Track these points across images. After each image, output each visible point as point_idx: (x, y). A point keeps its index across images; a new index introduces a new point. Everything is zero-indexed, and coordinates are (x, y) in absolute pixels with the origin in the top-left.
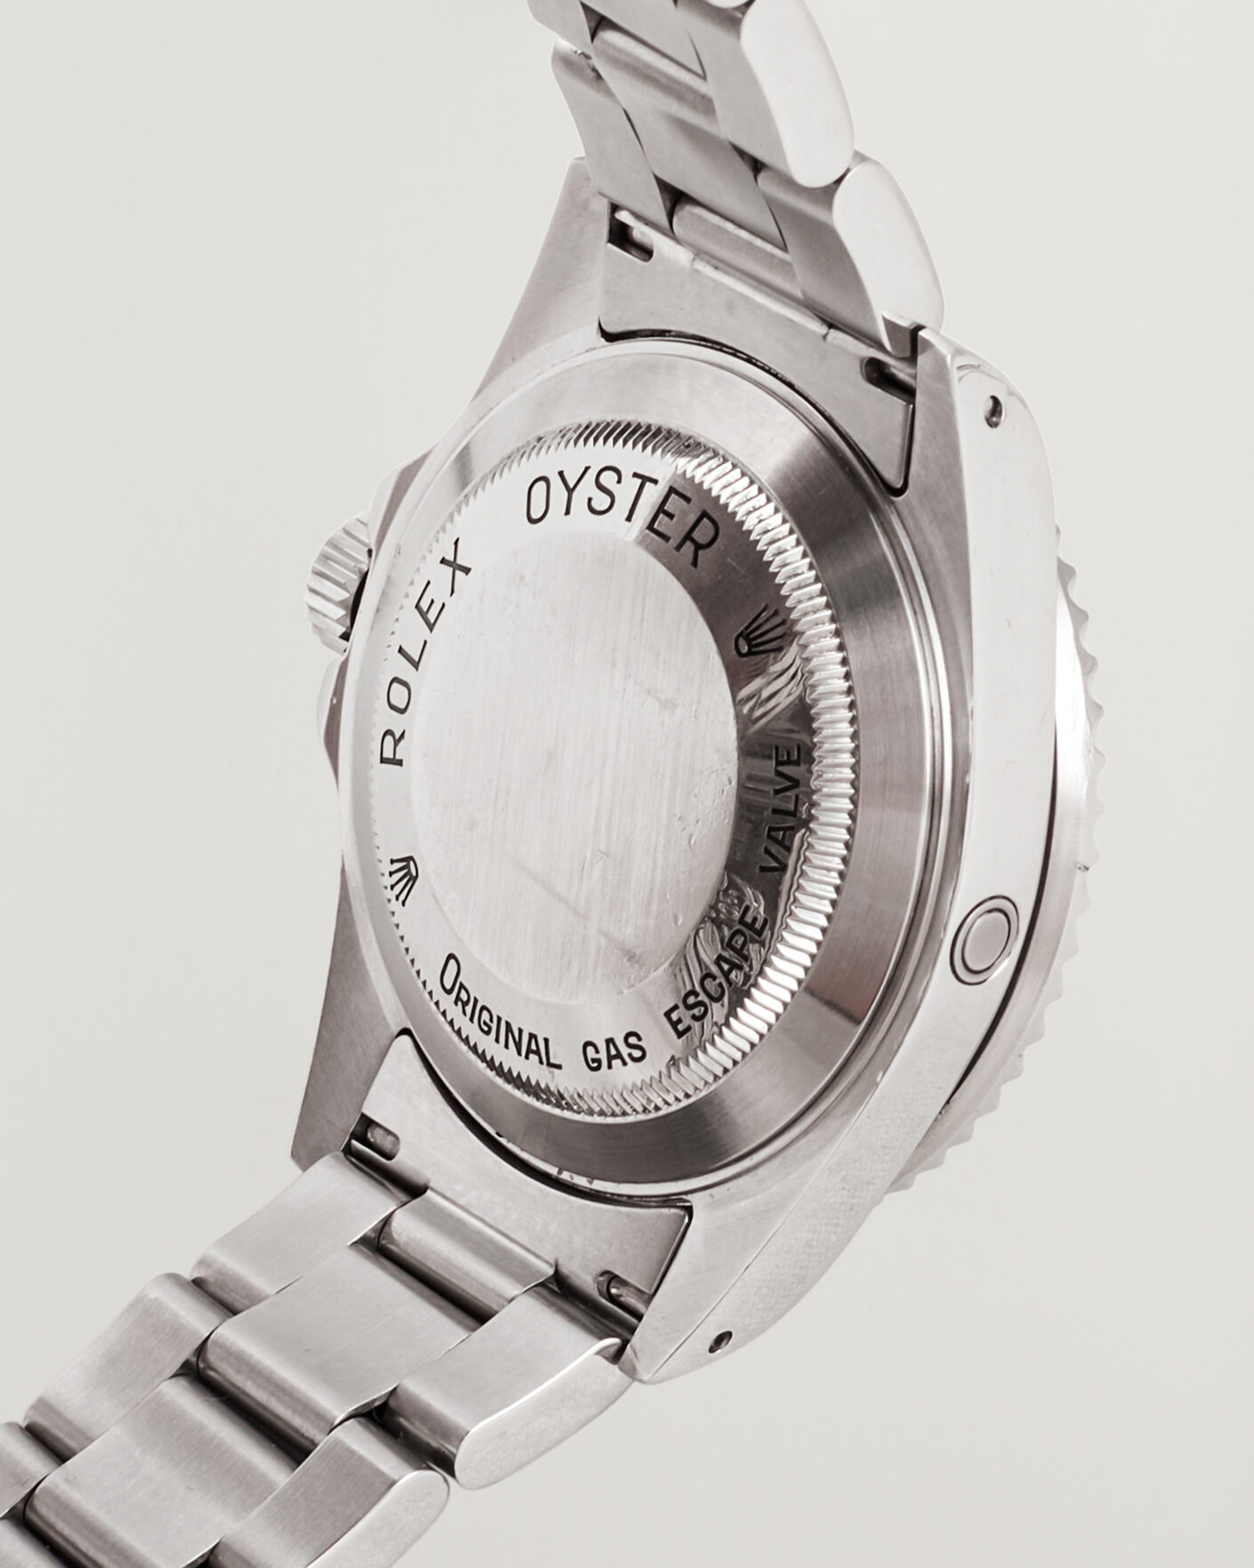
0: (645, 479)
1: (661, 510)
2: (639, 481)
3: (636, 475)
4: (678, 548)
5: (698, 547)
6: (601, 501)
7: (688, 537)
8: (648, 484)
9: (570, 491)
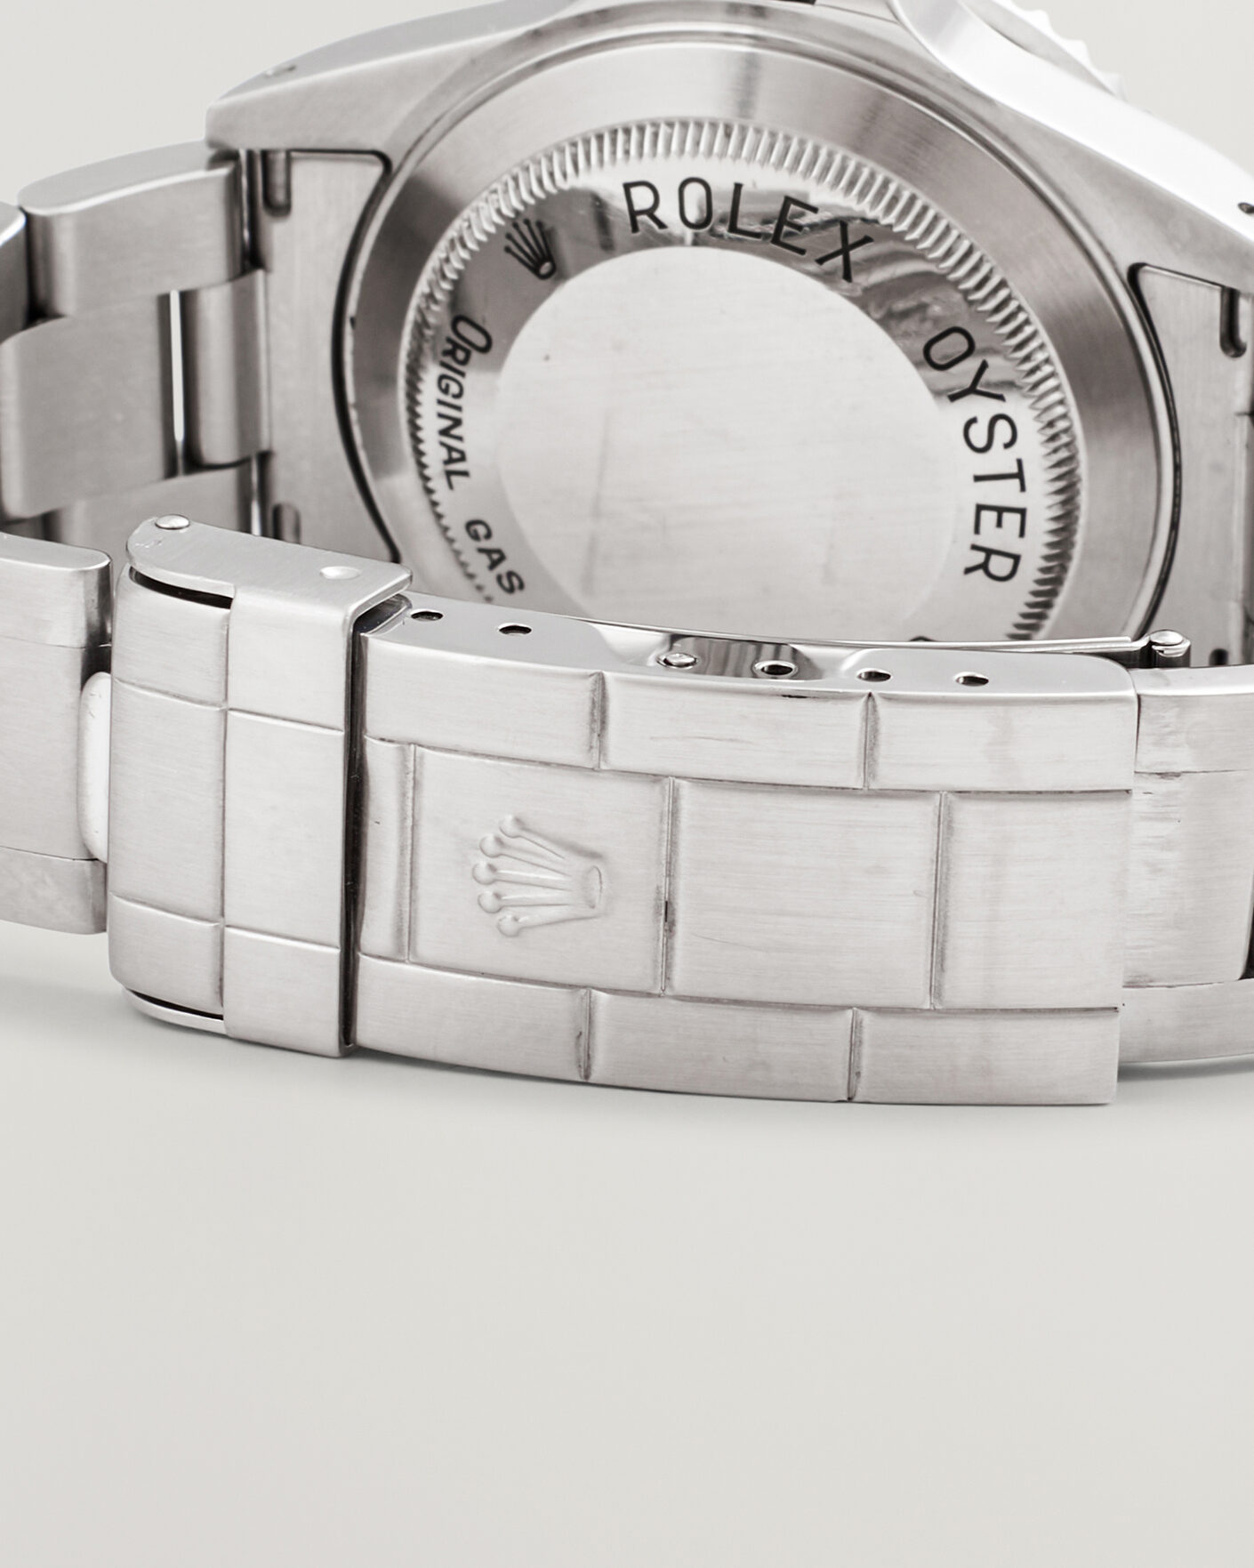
0: (1019, 475)
1: (1000, 511)
2: (1015, 470)
3: (1020, 462)
4: (975, 547)
5: (984, 566)
6: (979, 435)
7: (989, 552)
8: (1016, 482)
9: (972, 390)
